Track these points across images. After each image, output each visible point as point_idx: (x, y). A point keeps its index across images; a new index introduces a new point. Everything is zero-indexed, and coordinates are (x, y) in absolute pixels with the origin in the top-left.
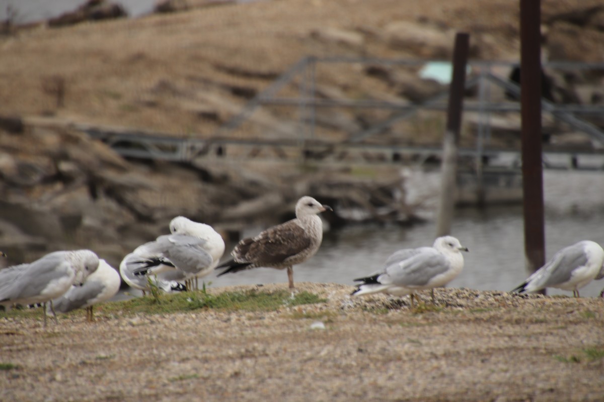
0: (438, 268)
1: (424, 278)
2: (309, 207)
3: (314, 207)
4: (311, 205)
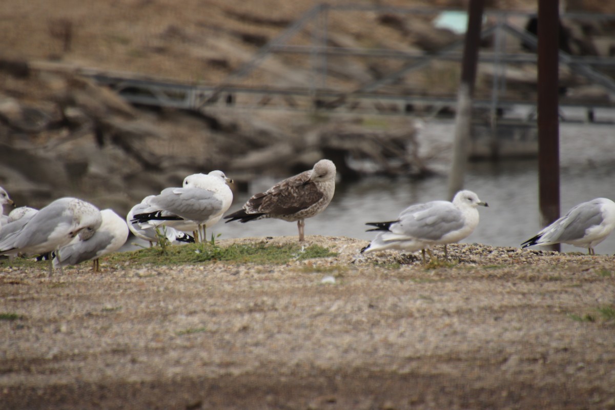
0: (453, 223)
1: (437, 233)
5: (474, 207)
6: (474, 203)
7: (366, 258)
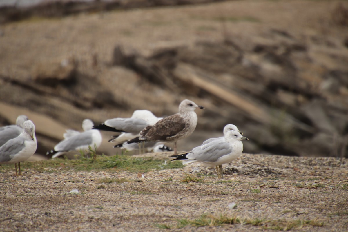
2: (189, 106)
3: (193, 106)
4: (191, 105)
5: (239, 140)
6: (238, 138)
7: (200, 170)
